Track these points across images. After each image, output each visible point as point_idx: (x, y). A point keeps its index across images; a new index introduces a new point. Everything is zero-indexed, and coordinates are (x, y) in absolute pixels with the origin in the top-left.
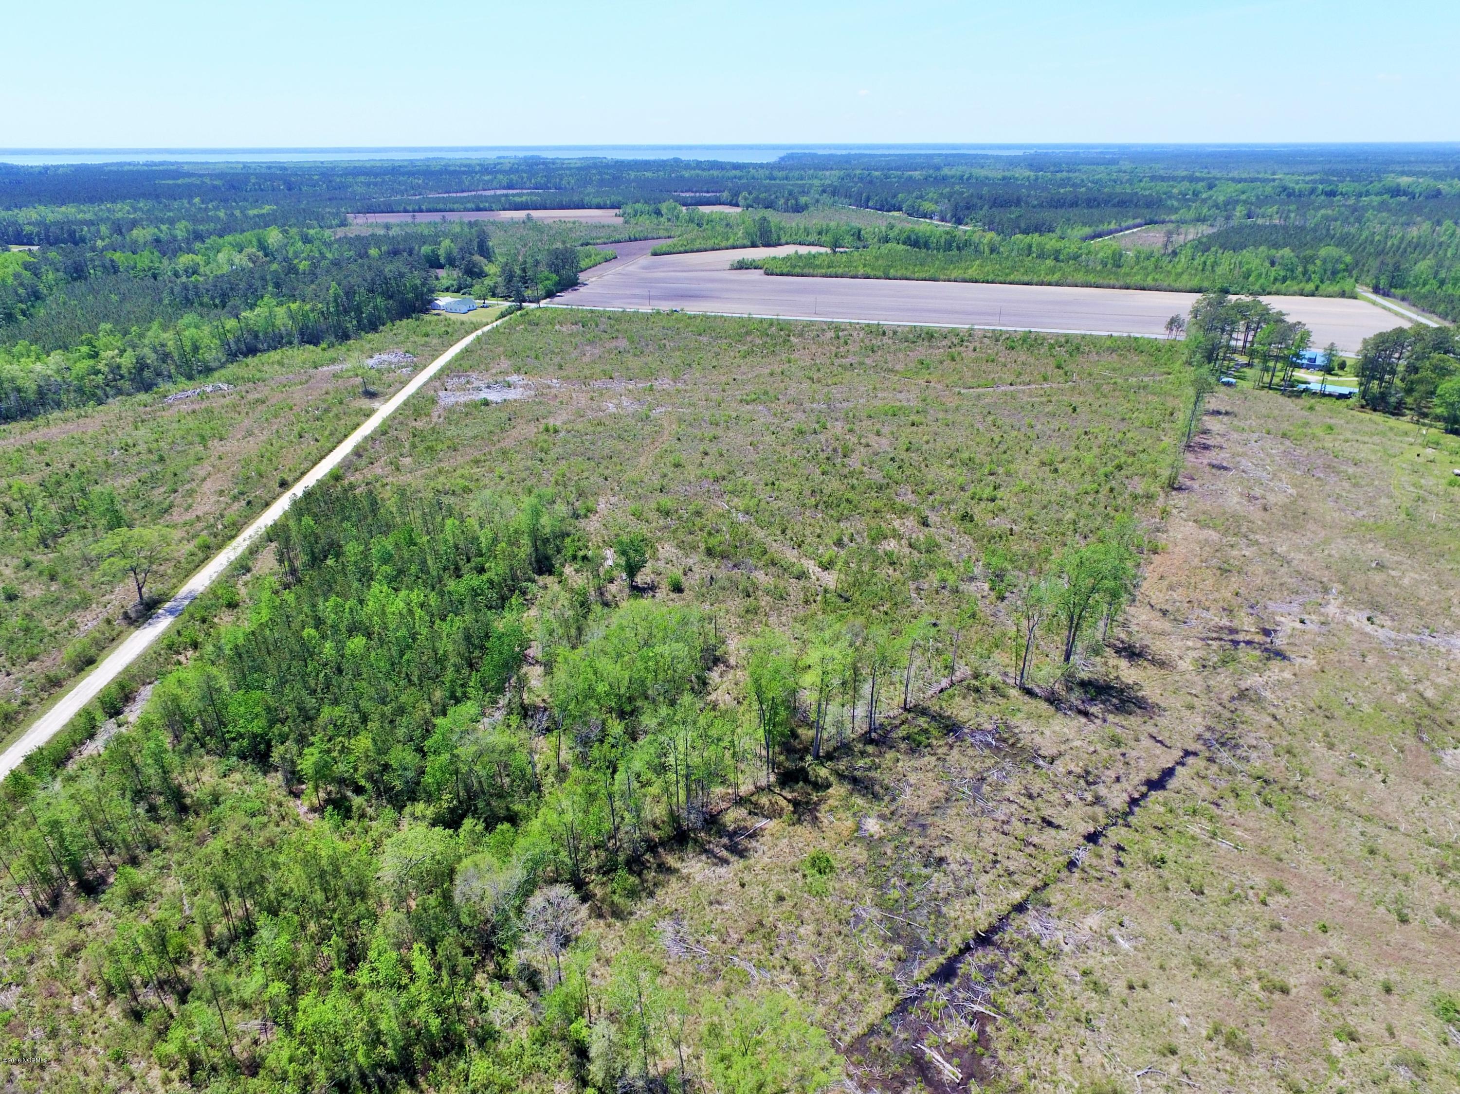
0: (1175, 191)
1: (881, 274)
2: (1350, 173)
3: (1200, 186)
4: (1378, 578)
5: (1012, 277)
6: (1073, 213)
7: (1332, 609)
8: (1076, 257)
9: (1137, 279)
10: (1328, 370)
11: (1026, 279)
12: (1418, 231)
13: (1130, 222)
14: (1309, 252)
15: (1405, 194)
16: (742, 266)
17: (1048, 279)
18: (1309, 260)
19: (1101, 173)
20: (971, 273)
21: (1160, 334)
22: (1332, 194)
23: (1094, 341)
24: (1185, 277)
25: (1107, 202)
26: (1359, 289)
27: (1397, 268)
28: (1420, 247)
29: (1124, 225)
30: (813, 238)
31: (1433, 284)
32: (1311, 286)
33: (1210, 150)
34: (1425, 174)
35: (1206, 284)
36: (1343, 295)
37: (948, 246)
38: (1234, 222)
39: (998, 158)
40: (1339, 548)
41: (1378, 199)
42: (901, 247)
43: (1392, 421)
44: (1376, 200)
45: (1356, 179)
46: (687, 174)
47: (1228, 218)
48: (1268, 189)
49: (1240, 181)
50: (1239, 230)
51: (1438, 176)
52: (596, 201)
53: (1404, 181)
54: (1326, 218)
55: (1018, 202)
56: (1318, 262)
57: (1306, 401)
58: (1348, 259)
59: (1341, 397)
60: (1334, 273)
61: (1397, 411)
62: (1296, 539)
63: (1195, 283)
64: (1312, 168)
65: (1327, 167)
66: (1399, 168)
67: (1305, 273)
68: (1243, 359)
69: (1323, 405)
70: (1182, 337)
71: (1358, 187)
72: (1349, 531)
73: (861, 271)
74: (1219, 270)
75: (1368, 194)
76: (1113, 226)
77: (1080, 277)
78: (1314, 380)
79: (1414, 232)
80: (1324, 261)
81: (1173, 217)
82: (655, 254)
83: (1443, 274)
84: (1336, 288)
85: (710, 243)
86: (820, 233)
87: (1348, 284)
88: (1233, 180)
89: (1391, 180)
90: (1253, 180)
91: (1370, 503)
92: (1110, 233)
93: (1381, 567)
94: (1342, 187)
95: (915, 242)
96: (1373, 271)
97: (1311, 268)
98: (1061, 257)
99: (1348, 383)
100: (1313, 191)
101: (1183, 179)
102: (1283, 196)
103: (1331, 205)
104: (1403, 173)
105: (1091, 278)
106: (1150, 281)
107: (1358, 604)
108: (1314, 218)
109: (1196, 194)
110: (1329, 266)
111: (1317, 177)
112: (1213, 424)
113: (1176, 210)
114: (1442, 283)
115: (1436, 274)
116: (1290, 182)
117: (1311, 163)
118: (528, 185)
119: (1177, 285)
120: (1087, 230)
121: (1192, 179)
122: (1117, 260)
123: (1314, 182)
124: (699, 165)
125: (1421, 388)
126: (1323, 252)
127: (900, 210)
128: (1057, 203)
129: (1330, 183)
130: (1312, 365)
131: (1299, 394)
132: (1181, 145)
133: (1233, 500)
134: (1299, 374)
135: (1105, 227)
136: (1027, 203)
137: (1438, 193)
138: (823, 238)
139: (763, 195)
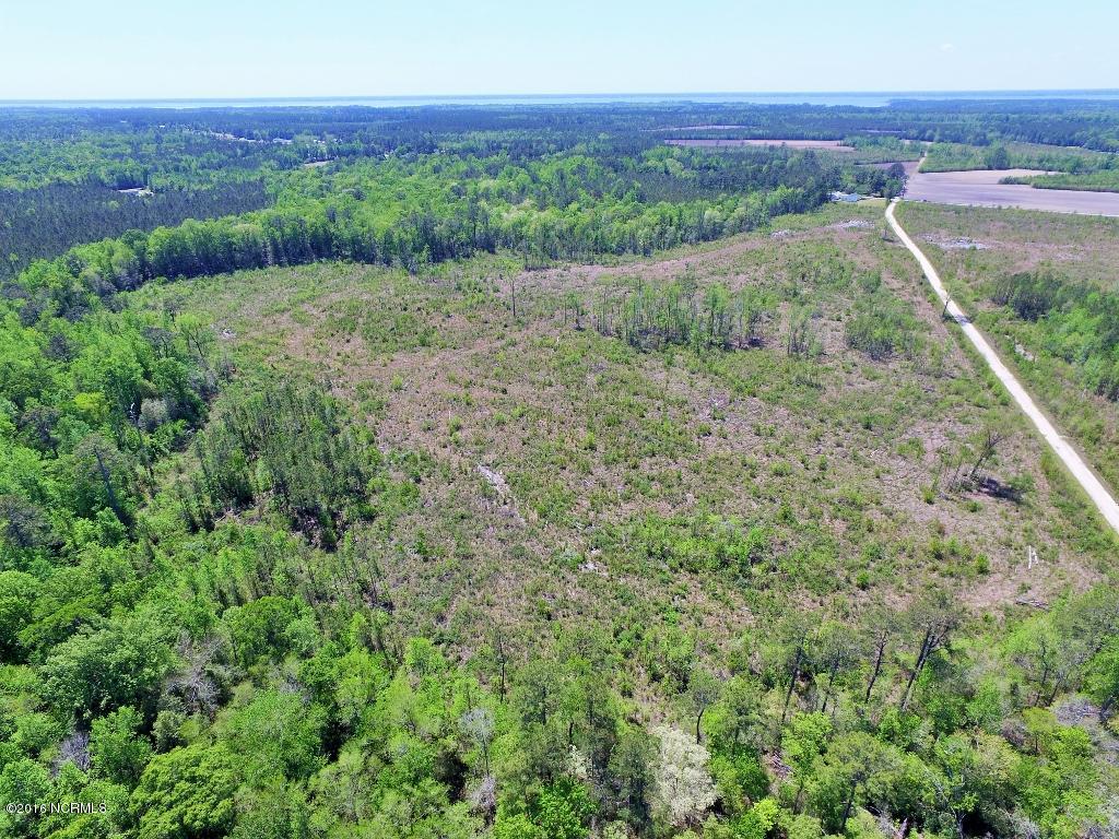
16: (1008, 181)
30: (1036, 165)
46: (844, 116)
52: (811, 134)
82: (922, 172)
86: (1041, 161)
118: (733, 122)
138: (1048, 165)
139: (947, 132)
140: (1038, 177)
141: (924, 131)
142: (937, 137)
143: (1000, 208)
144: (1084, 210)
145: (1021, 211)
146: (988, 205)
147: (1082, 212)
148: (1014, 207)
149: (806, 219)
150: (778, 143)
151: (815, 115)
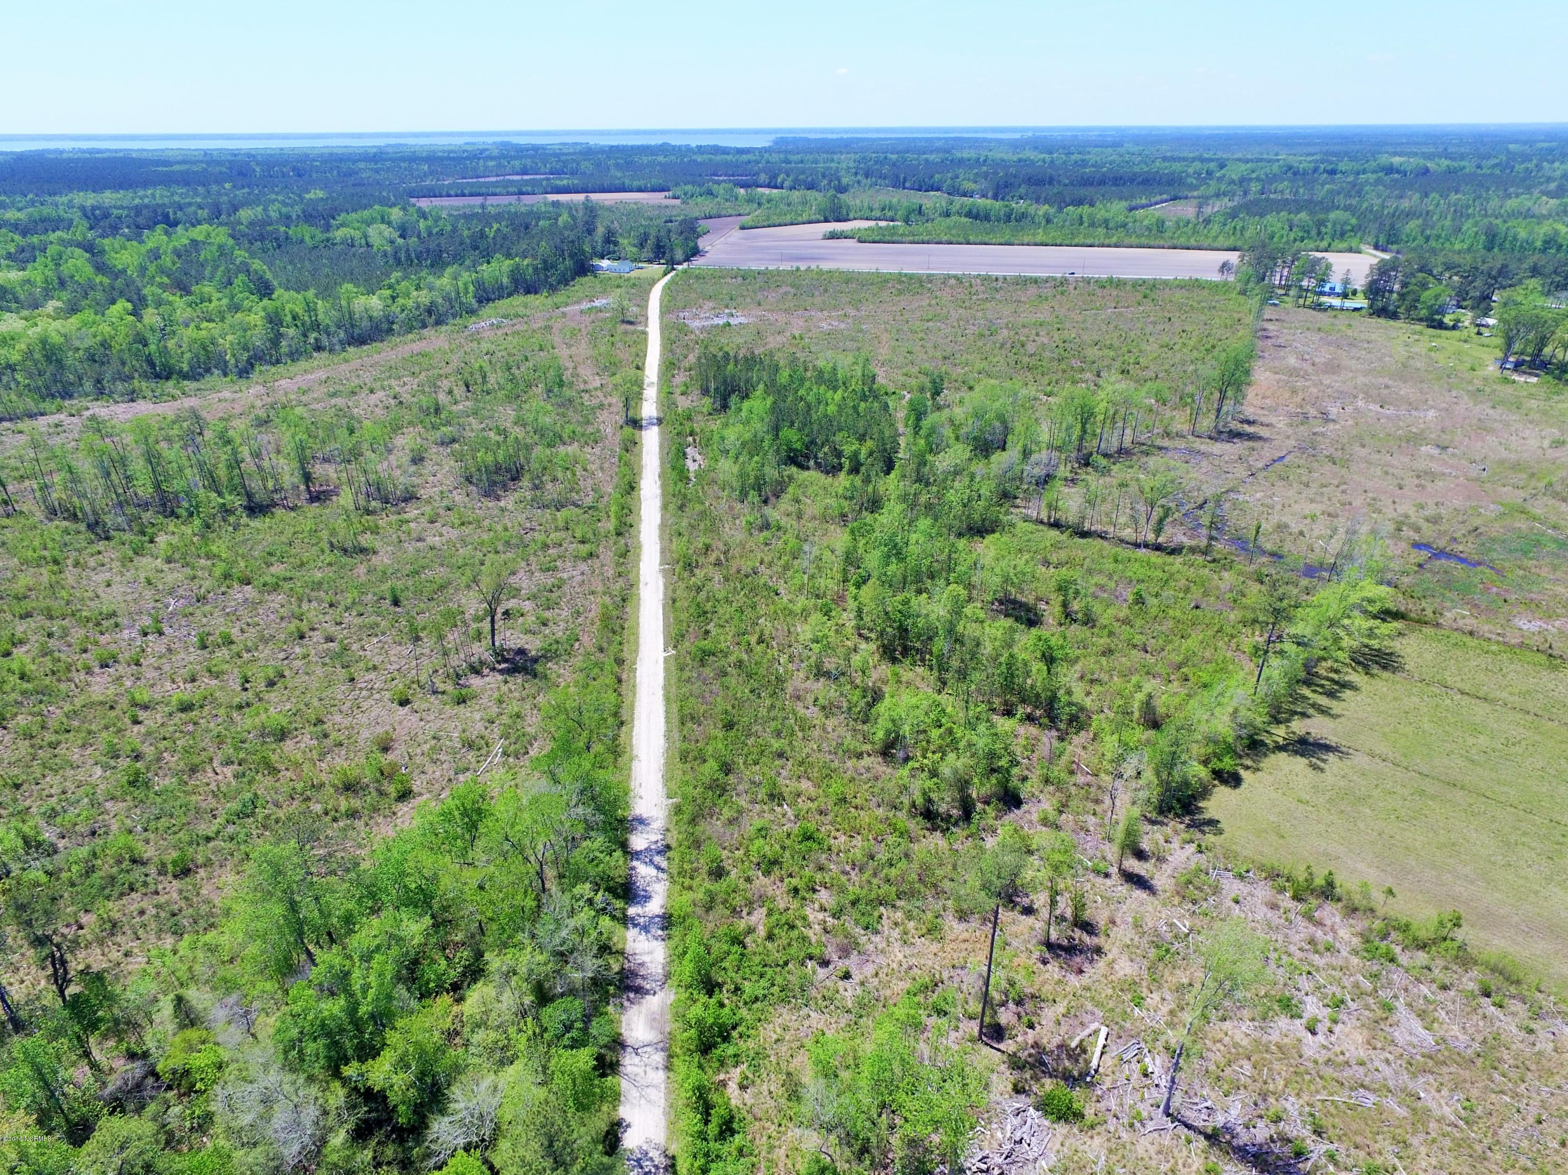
0: (1191, 171)
1: (961, 239)
2: (1347, 154)
3: (1212, 165)
4: (1386, 391)
5: (1076, 241)
6: (1102, 189)
7: (1360, 403)
8: (1124, 225)
9: (1182, 240)
10: (1345, 296)
11: (1089, 241)
12: (1410, 201)
13: (1158, 198)
14: (1322, 216)
15: (1398, 172)
16: (833, 236)
17: (1107, 241)
18: (1321, 223)
19: (1111, 155)
20: (1039, 239)
21: (1216, 277)
22: (1333, 172)
23: (1165, 283)
24: (1221, 238)
25: (1132, 180)
26: (1363, 247)
27: (1392, 226)
28: (1409, 215)
29: (1153, 200)
30: (878, 214)
31: (1420, 240)
32: (1324, 244)
33: (1207, 132)
34: (1416, 154)
35: (1239, 244)
36: (1350, 250)
37: (1008, 218)
38: (1251, 197)
39: (1000, 142)
40: (1361, 380)
41: (1375, 176)
42: (964, 220)
43: (1391, 323)
44: (1372, 177)
45: (1353, 159)
46: (699, 159)
47: (1245, 193)
48: (1275, 168)
49: (1247, 161)
50: (1256, 203)
51: (1430, 157)
52: (636, 184)
53: (1396, 160)
54: (1330, 192)
55: (1051, 181)
56: (1329, 225)
57: (1330, 313)
58: (1354, 221)
59: (1356, 309)
60: (1343, 234)
61: (1394, 316)
62: (1335, 377)
63: (1231, 242)
64: (1311, 150)
65: (1325, 149)
66: (1391, 150)
67: (1319, 233)
68: (1282, 292)
69: (1341, 316)
70: (1231, 278)
71: (1356, 166)
72: (1366, 373)
73: (945, 238)
74: (1248, 234)
75: (1364, 171)
76: (1144, 201)
77: (1133, 240)
78: (1336, 302)
79: (1405, 204)
80: (1334, 225)
81: (1195, 194)
82: (743, 228)
83: (1428, 232)
84: (1344, 245)
85: (788, 218)
86: (883, 209)
87: (1354, 243)
88: (1239, 160)
89: (1384, 159)
90: (1259, 160)
91: (1380, 359)
92: (1143, 207)
93: (1387, 387)
94: (1342, 166)
95: (974, 215)
96: (1374, 232)
97: (1323, 229)
98: (1111, 225)
99: (1361, 302)
100: (1315, 170)
101: (1194, 160)
102: (1289, 174)
103: (1333, 182)
104: (1395, 154)
105: (1144, 241)
106: (1192, 242)
107: (1374, 402)
108: (1321, 192)
109: (1209, 173)
110: (1338, 227)
111: (1317, 157)
112: (1269, 326)
113: (1196, 188)
114: (1428, 239)
115: (1422, 233)
116: (1293, 160)
117: (1308, 144)
119: (1215, 245)
120: (1124, 204)
121: (1203, 160)
122: (1160, 225)
123: (1316, 161)
124: (700, 150)
125: (1410, 298)
126: (1333, 215)
127: (938, 190)
128: (1087, 182)
129: (1331, 163)
130: (1332, 293)
131: (1326, 310)
132: (1179, 128)
133: (1292, 361)
134: (1324, 299)
135: (1139, 202)
136: (1059, 182)
137: (1426, 171)
138: (889, 214)
139: (802, 177)
140: (869, 229)
141: (775, 177)
142: (786, 184)
143: (798, 269)
144: (889, 268)
145: (821, 272)
146: (786, 266)
147: (884, 270)
148: (813, 267)
149: (536, 301)
150: (580, 197)
151: (661, 159)
